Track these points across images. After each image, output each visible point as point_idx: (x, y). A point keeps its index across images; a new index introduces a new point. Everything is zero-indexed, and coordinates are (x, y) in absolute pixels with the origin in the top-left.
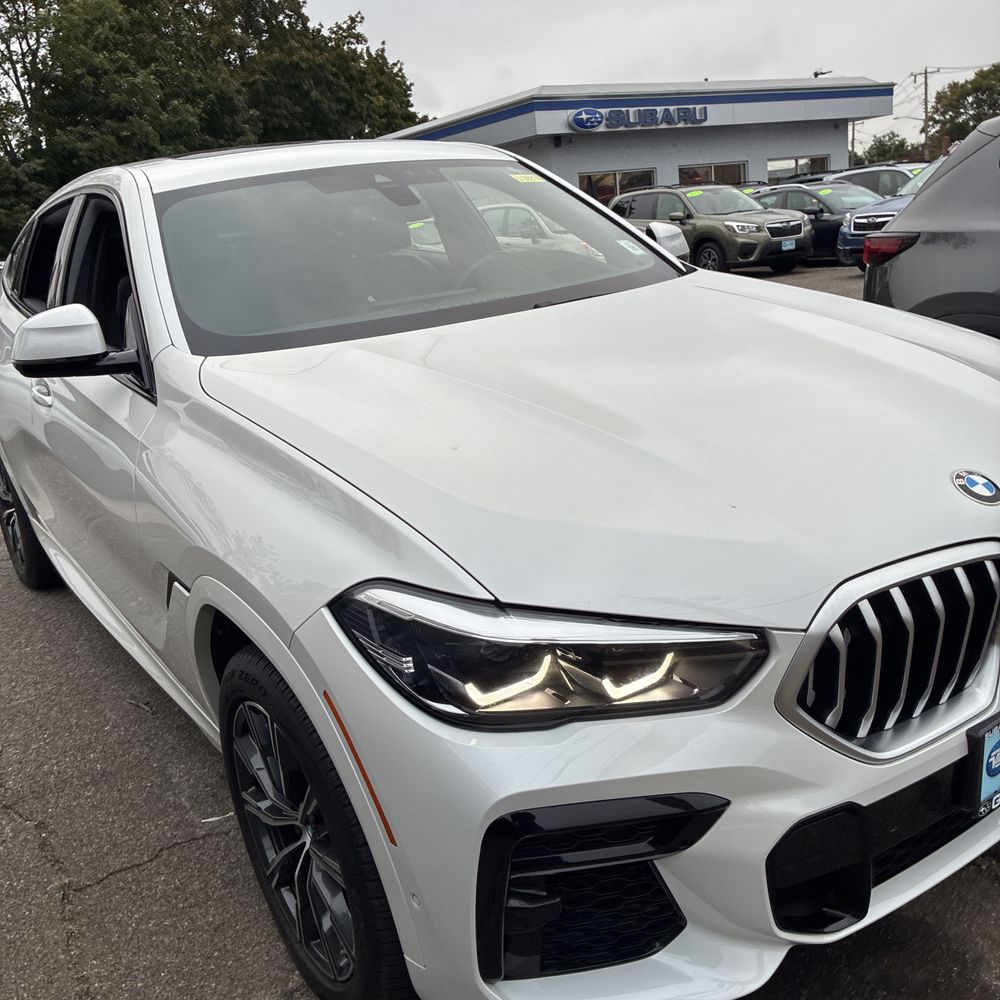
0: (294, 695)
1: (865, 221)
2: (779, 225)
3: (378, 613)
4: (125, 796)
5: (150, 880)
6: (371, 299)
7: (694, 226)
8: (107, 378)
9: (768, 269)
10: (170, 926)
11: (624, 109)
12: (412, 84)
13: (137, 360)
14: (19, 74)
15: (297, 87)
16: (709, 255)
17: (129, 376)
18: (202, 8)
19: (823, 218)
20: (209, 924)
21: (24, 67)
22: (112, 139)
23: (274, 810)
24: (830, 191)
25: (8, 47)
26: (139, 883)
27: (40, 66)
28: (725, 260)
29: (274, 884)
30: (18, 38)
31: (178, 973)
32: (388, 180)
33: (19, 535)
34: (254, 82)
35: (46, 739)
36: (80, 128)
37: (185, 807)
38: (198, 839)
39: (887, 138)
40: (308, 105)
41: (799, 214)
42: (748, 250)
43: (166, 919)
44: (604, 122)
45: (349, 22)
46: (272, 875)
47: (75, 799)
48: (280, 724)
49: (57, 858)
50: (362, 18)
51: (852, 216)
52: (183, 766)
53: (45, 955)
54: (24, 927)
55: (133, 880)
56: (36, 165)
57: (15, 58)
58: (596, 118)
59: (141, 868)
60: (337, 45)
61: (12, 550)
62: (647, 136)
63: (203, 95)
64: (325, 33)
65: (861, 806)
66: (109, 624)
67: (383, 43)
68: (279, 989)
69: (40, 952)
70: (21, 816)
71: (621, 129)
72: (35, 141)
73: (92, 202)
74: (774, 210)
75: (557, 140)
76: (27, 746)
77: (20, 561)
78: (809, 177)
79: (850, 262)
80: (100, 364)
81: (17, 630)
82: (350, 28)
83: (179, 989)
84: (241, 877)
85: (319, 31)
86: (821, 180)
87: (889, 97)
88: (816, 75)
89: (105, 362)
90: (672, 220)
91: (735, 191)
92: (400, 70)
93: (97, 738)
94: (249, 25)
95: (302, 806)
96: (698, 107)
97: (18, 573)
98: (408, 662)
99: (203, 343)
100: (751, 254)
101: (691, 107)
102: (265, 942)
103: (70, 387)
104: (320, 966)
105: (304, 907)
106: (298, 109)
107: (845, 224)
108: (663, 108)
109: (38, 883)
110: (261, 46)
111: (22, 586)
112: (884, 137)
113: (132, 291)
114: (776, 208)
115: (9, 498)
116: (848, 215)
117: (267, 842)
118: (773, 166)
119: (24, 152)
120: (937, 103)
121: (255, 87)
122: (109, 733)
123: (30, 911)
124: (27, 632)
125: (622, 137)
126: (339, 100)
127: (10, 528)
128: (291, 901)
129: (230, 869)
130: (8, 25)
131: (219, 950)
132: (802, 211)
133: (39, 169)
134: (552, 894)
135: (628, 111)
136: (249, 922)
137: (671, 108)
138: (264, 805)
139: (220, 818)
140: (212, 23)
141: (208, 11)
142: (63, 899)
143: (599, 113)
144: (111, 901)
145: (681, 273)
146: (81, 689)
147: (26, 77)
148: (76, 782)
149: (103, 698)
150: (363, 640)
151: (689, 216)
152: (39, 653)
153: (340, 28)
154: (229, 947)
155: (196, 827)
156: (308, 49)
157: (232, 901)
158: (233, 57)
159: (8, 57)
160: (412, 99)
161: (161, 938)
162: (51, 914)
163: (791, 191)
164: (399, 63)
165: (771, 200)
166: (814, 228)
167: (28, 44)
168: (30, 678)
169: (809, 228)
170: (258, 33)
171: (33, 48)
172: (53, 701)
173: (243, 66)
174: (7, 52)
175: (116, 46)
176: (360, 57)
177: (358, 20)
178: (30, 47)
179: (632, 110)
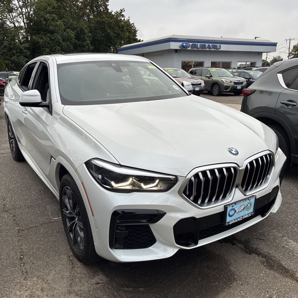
0: (76, 184)
2: (237, 81)
3: (95, 166)
4: (35, 211)
5: (39, 230)
6: (108, 94)
7: (212, 79)
8: (41, 108)
9: (233, 94)
10: (43, 240)
11: (196, 44)
12: (137, 30)
13: (48, 104)
14: (24, 18)
15: (104, 28)
16: (216, 88)
17: (47, 108)
18: (78, 3)
19: (250, 80)
20: (52, 240)
21: (26, 16)
22: (49, 39)
23: (70, 213)
24: (253, 73)
25: (22, 10)
27: (30, 16)
28: (220, 90)
29: (68, 232)
30: (25, 8)
31: (44, 250)
32: (115, 65)
33: (14, 146)
35: (17, 197)
36: (40, 35)
37: (49, 215)
38: (52, 222)
39: (277, 58)
40: (106, 33)
41: (243, 79)
42: (227, 87)
43: (42, 238)
44: (190, 47)
45: (120, 11)
46: (68, 229)
47: (23, 211)
48: (73, 191)
49: (17, 223)
50: (124, 10)
52: (50, 206)
53: (13, 243)
54: (8, 237)
55: (35, 230)
56: (27, 45)
57: (23, 13)
59: (37, 227)
60: (116, 17)
61: (12, 150)
62: (203, 52)
63: (76, 29)
64: (113, 13)
65: (196, 218)
66: (36, 171)
67: (129, 17)
68: (67, 255)
69: (12, 243)
70: (9, 213)
71: (195, 49)
72: (27, 38)
73: (42, 64)
74: (236, 77)
75: (176, 51)
76: (12, 198)
77: (13, 154)
80: (40, 105)
81: (11, 171)
83: (44, 253)
85: (111, 13)
86: (252, 69)
87: (275, 47)
88: (256, 38)
89: (41, 104)
90: (206, 77)
91: (226, 70)
92: (134, 25)
93: (29, 198)
94: (92, 10)
95: (76, 210)
96: (218, 45)
98: (100, 176)
99: (65, 102)
100: (228, 89)
101: (216, 44)
102: (65, 245)
103: (32, 109)
104: (77, 250)
105: (74, 236)
106: (103, 34)
108: (208, 44)
109: (13, 228)
110: (94, 16)
112: (277, 57)
113: (49, 88)
114: (237, 76)
115: (13, 137)
117: (67, 220)
118: (239, 64)
119: (23, 41)
120: (293, 49)
121: (91, 27)
122: (32, 197)
123: (10, 234)
124: (14, 171)
125: (195, 51)
126: (115, 33)
127: (12, 145)
128: (72, 236)
130: (22, 4)
131: (54, 246)
133: (28, 46)
134: (126, 230)
135: (197, 44)
136: (62, 241)
137: (210, 44)
138: (68, 212)
139: (58, 218)
140: (81, 8)
141: (80, 5)
142: (18, 232)
143: (189, 44)
144: (29, 233)
145: (188, 95)
146: (26, 186)
147: (26, 19)
148: (23, 207)
149: (32, 189)
150: (91, 171)
151: (211, 76)
152: (16, 177)
153: (118, 12)
154: (56, 246)
155: (52, 220)
156: (108, 18)
157: (58, 236)
158: (86, 18)
159: (21, 13)
160: (137, 34)
161: (41, 242)
162: (15, 235)
163: (242, 72)
164: (134, 23)
165: (236, 74)
166: (247, 83)
167: (28, 10)
168: (14, 183)
169: (246, 83)
170: (94, 12)
171: (29, 11)
172: (19, 188)
173: (88, 21)
174: (21, 12)
175: (53, 13)
176: (122, 21)
177: (123, 11)
178: (28, 11)
179: (199, 44)
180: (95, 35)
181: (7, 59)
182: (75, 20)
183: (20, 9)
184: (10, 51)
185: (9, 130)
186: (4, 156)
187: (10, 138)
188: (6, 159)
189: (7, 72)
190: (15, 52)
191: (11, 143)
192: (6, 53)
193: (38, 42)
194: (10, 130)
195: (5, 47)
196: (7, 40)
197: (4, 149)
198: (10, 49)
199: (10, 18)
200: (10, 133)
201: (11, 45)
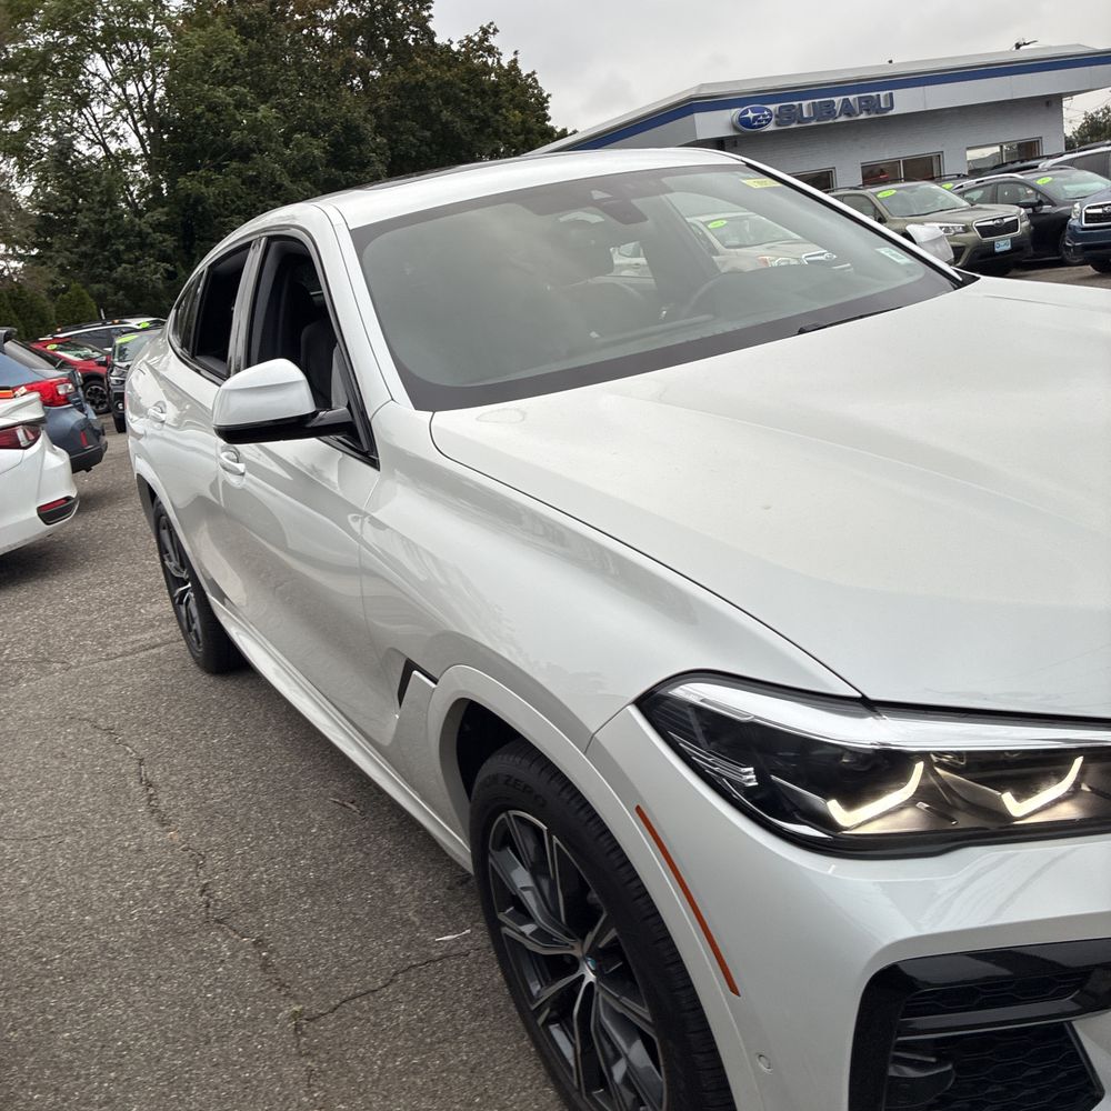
1: (1100, 211)
2: (991, 223)
3: (700, 712)
4: (345, 910)
5: (389, 1009)
8: (313, 440)
10: (421, 1064)
12: (549, 96)
13: (350, 419)
14: (137, 119)
15: (425, 109)
17: (339, 437)
18: (322, 32)
19: (1043, 211)
20: (464, 1063)
24: (1050, 179)
25: (124, 91)
26: (377, 1013)
27: (157, 109)
29: (541, 1020)
30: (134, 80)
32: (607, 196)
33: (195, 614)
34: (378, 108)
35: (249, 843)
36: (202, 172)
37: (414, 923)
38: (434, 961)
39: (1101, 114)
40: (438, 127)
41: (1014, 209)
43: (415, 1055)
44: (774, 120)
45: (481, 34)
46: (539, 1010)
47: (291, 913)
48: (563, 839)
49: (283, 982)
50: (496, 30)
51: (1082, 206)
52: (403, 875)
53: (286, 1098)
54: (257, 1064)
55: (370, 1009)
56: (159, 215)
57: (132, 102)
58: (764, 116)
59: (377, 994)
60: (467, 59)
61: (187, 630)
62: (823, 131)
63: (327, 126)
64: (455, 47)
67: (516, 53)
69: (280, 1094)
70: (236, 932)
72: (156, 189)
73: (274, 244)
74: (983, 206)
75: (720, 144)
76: (231, 852)
77: (195, 644)
78: (1018, 165)
79: (1078, 261)
80: (309, 425)
81: (200, 720)
82: (482, 40)
84: (491, 1007)
85: (448, 46)
86: (1037, 167)
88: (1018, 46)
89: (315, 423)
91: (935, 187)
92: (535, 81)
93: (304, 842)
94: (373, 46)
95: (591, 936)
96: (882, 94)
97: (194, 656)
98: (747, 773)
99: (427, 396)
101: (874, 94)
102: (531, 1087)
103: (267, 452)
105: (587, 1055)
106: (427, 133)
107: (1073, 217)
108: (842, 98)
109: (266, 1011)
110: (385, 68)
111: (198, 670)
112: (1097, 113)
113: (337, 341)
114: (984, 203)
115: (185, 575)
116: (1077, 206)
118: (973, 155)
119: (146, 202)
121: (380, 113)
122: (316, 837)
123: (262, 1044)
124: (210, 721)
125: (794, 135)
126: (471, 119)
127: (183, 608)
128: (562, 1042)
129: (477, 998)
131: (480, 1095)
132: (1017, 204)
133: (163, 219)
134: (942, 1060)
136: (509, 1061)
137: (851, 98)
138: (528, 929)
139: (455, 937)
140: (333, 47)
141: (328, 35)
142: (296, 1030)
143: (768, 110)
144: (349, 1033)
146: (278, 785)
147: (144, 122)
148: (290, 894)
149: (304, 796)
150: (684, 745)
151: (884, 220)
152: (227, 746)
153: (471, 40)
154: (491, 1093)
155: (430, 947)
156: (435, 66)
157: (485, 1036)
158: (356, 82)
159: (125, 102)
160: (549, 112)
161: (412, 1079)
162: (285, 1049)
163: (1001, 183)
164: (534, 73)
165: (977, 194)
166: (1032, 224)
167: (144, 85)
168: (222, 774)
169: (1026, 223)
170: (382, 53)
171: (149, 89)
172: (250, 799)
173: (366, 90)
174: (123, 97)
175: (234, 80)
176: (491, 70)
177: (491, 31)
178: (146, 89)
179: (805, 103)
180: (396, 141)
181: (96, 279)
182: (320, 94)
183: (116, 89)
184: (103, 248)
185: (162, 550)
186: (158, 658)
187: (173, 582)
188: (168, 668)
189: (104, 324)
190: (122, 247)
191: (178, 602)
192: (93, 255)
193: (200, 200)
194: (169, 547)
195: (85, 234)
196: (89, 209)
197: (153, 626)
198: (104, 241)
199: (87, 127)
200: (171, 561)
201: (101, 223)
